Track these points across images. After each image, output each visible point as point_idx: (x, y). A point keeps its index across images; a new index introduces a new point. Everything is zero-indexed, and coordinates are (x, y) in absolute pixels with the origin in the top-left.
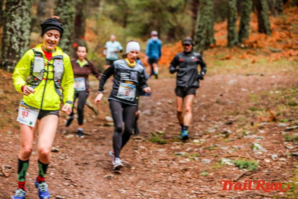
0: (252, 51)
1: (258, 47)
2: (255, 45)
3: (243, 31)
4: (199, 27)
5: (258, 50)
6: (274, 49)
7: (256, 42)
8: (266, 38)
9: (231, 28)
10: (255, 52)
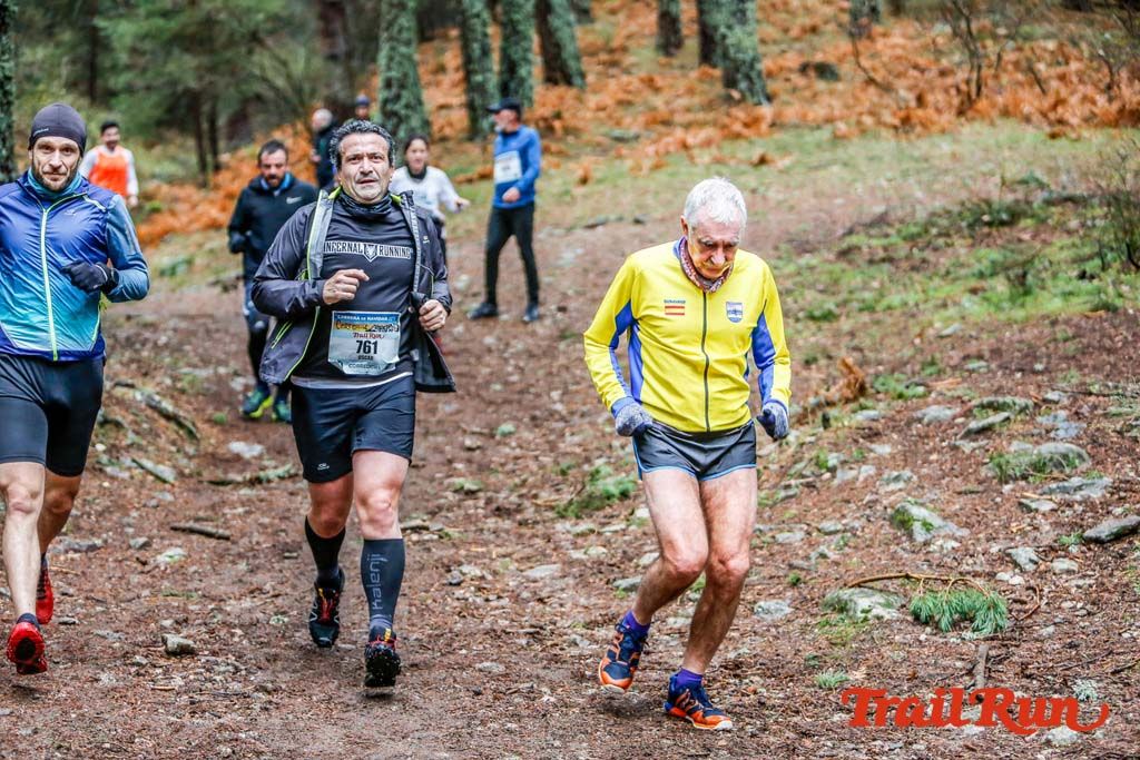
0: (554, 147)
1: (567, 131)
2: (557, 124)
3: (512, 85)
4: (388, 84)
5: (571, 139)
6: (618, 132)
7: (558, 116)
8: (579, 99)
9: (479, 78)
10: (562, 146)
